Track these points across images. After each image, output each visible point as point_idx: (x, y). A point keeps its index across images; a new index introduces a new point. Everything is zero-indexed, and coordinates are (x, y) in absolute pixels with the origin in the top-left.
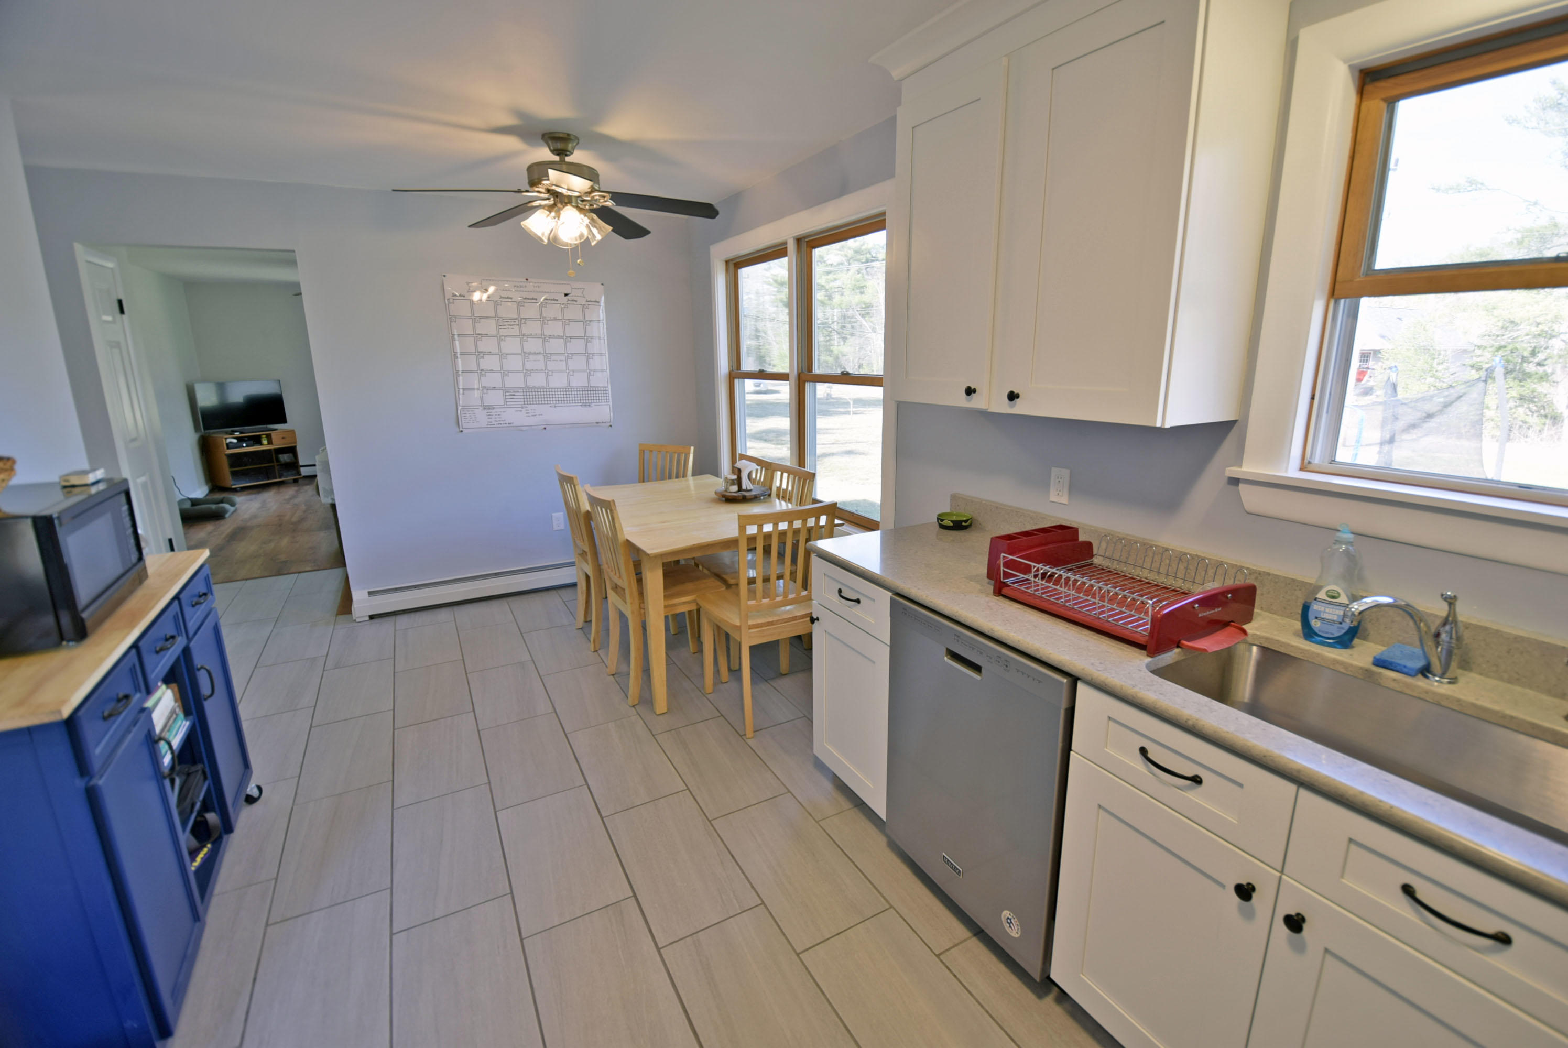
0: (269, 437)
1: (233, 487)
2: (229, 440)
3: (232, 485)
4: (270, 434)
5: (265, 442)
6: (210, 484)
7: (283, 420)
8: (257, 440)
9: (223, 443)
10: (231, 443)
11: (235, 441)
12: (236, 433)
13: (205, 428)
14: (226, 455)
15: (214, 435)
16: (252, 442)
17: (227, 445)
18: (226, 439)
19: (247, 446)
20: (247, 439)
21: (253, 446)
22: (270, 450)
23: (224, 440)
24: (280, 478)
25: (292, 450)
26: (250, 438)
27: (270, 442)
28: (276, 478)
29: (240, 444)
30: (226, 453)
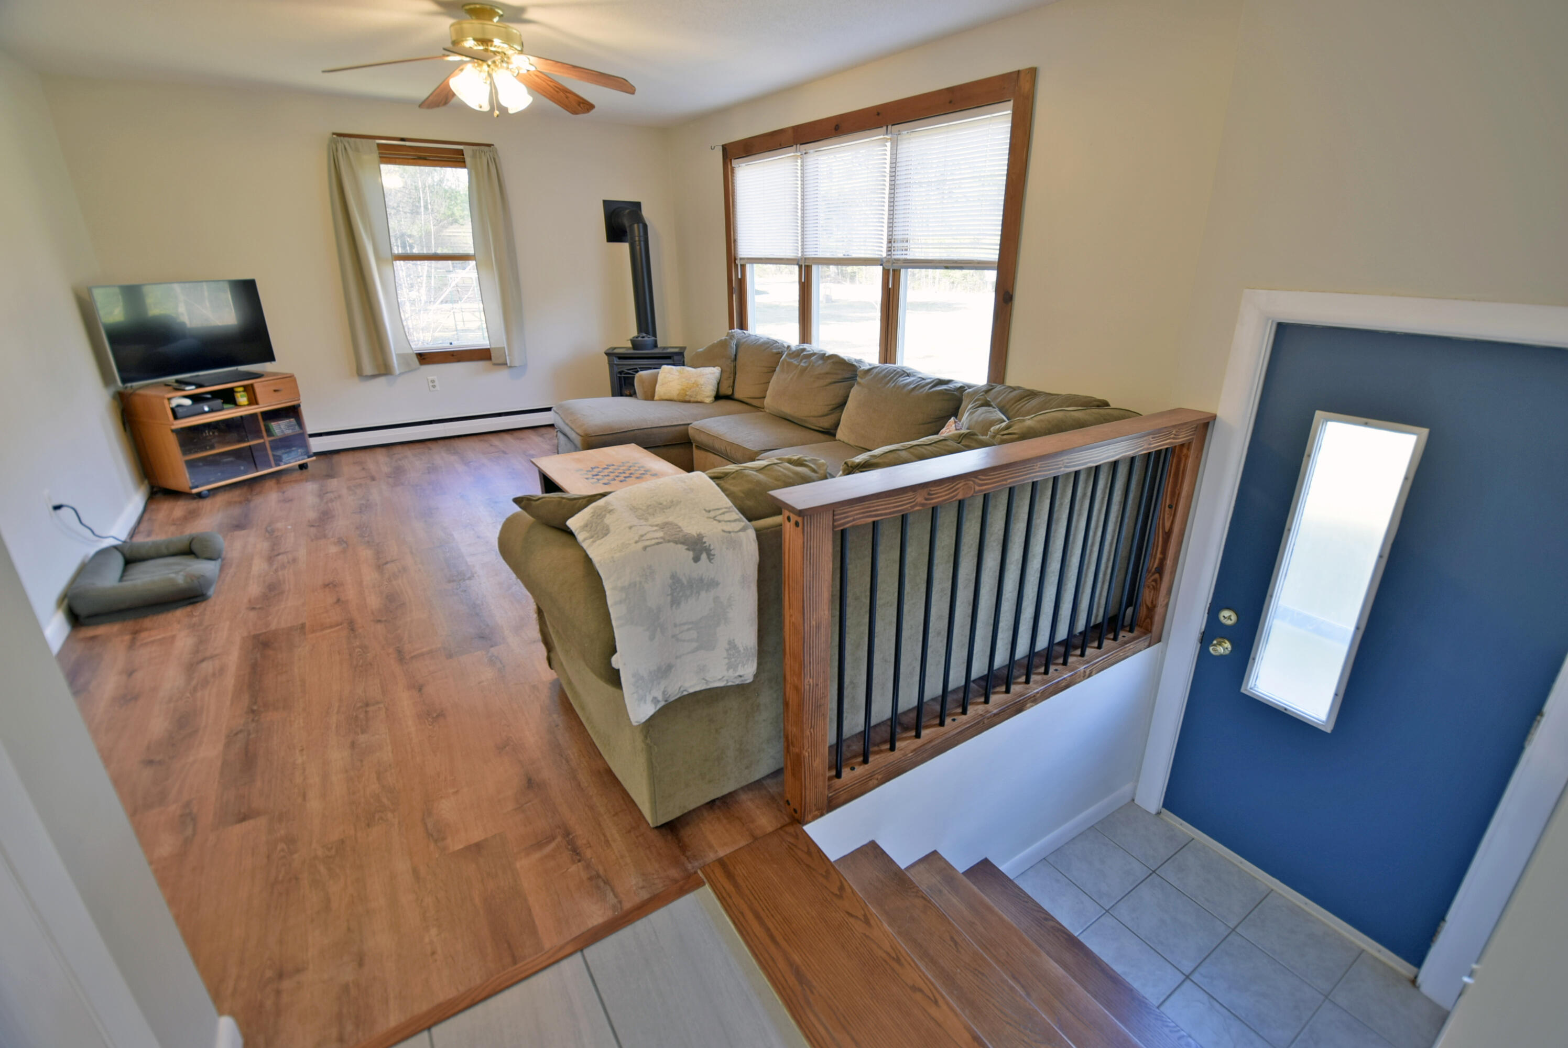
0: (250, 391)
1: (195, 491)
2: (174, 403)
3: (192, 488)
4: (252, 385)
5: (242, 399)
6: (146, 482)
7: (269, 356)
8: (228, 397)
9: (165, 408)
10: (179, 406)
11: (188, 402)
12: (188, 388)
13: (124, 381)
14: (173, 431)
15: (141, 392)
16: (219, 402)
17: (173, 410)
18: (169, 399)
19: (211, 411)
20: (209, 396)
21: (221, 409)
22: (254, 416)
23: (166, 402)
24: (278, 465)
25: (293, 412)
26: (216, 395)
27: (253, 401)
28: (271, 467)
29: (198, 406)
30: (173, 427)
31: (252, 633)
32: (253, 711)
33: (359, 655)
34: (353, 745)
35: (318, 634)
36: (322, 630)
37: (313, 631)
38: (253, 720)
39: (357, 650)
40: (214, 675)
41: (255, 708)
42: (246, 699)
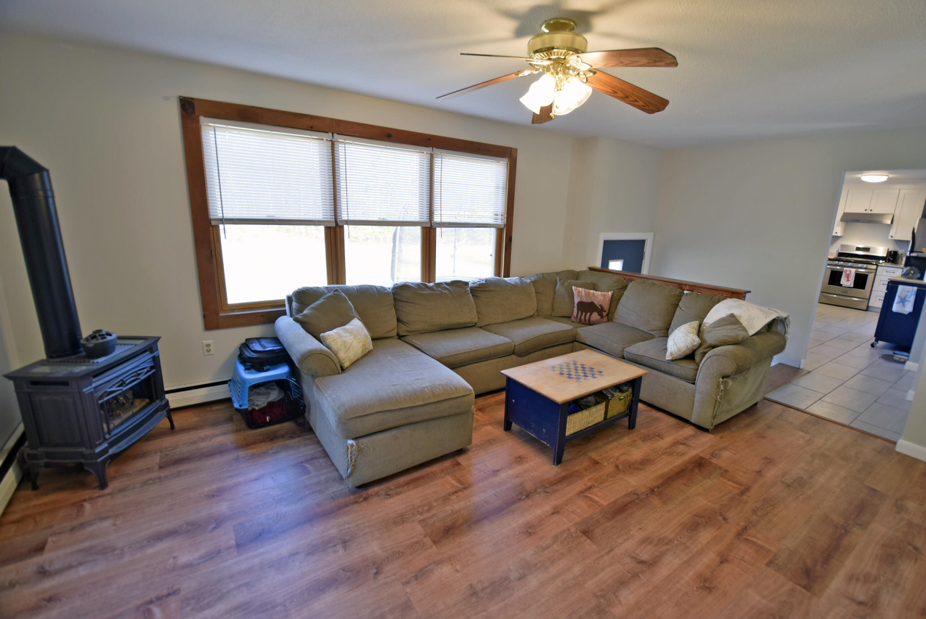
31: (809, 594)
32: (846, 530)
33: (762, 509)
34: (811, 477)
35: (767, 546)
36: (762, 547)
37: (768, 551)
38: (848, 525)
39: (759, 514)
40: (858, 580)
41: (843, 531)
42: (846, 541)
